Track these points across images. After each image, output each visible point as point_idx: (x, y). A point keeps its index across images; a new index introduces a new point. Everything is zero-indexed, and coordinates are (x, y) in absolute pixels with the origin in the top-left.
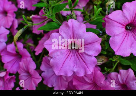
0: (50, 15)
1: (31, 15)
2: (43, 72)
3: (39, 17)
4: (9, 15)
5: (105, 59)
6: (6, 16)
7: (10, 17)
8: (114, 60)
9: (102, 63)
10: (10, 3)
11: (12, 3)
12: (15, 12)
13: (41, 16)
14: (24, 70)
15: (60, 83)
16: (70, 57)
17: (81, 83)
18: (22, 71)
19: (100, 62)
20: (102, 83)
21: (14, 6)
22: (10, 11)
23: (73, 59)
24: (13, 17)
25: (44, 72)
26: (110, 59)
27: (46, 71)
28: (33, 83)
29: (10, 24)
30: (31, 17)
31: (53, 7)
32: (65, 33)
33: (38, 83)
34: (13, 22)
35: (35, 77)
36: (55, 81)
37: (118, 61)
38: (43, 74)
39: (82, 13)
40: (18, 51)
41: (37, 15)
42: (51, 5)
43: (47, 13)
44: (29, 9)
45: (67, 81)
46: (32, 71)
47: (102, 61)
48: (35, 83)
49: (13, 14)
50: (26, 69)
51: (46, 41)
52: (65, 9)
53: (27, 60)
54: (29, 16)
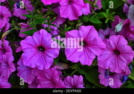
0: (33, 24)
1: (21, 23)
2: (18, 66)
3: (26, 25)
4: (4, 18)
5: (67, 66)
6: (2, 19)
7: (5, 20)
8: (73, 68)
9: (63, 68)
10: (8, 9)
11: (9, 10)
12: (9, 17)
13: (27, 25)
14: (5, 61)
15: (29, 77)
16: (37, 55)
17: (43, 79)
18: (3, 62)
19: (62, 67)
20: (57, 80)
21: (9, 13)
22: (6, 16)
23: (38, 57)
24: (7, 21)
25: (20, 66)
26: (70, 67)
27: (21, 66)
28: (9, 72)
29: (4, 25)
30: (20, 24)
31: (36, 20)
32: (37, 38)
33: (12, 72)
34: (6, 24)
35: (11, 67)
36: (25, 75)
37: (77, 70)
38: (18, 68)
39: (58, 29)
40: (3, 45)
41: (25, 23)
42: (35, 18)
43: (30, 22)
44: (21, 18)
45: (34, 76)
46: (10, 62)
47: (64, 67)
48: (10, 71)
49: (7, 19)
50: (6, 61)
51: (23, 40)
52: (44, 22)
53: (8, 54)
54: (19, 23)
